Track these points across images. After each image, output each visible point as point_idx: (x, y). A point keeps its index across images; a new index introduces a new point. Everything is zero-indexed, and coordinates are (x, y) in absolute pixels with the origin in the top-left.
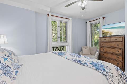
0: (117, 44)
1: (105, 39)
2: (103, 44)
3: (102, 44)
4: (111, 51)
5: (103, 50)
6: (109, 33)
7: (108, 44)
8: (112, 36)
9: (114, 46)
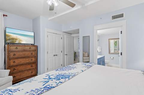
0: (31, 52)
1: (18, 47)
2: (14, 55)
3: (12, 54)
4: (25, 61)
5: (14, 62)
6: (18, 40)
7: (21, 54)
8: (21, 44)
9: (29, 55)
